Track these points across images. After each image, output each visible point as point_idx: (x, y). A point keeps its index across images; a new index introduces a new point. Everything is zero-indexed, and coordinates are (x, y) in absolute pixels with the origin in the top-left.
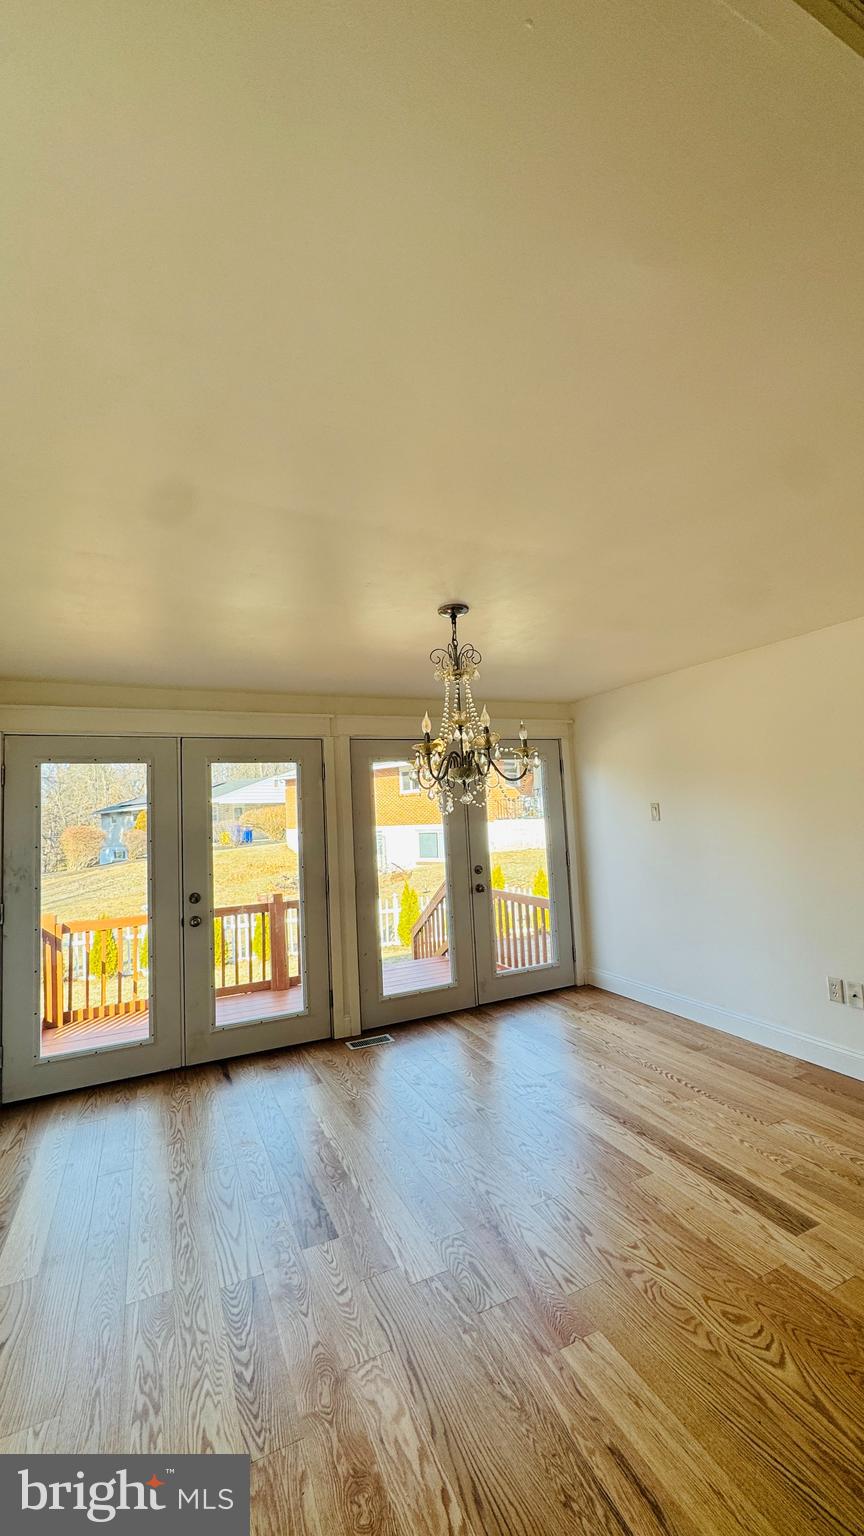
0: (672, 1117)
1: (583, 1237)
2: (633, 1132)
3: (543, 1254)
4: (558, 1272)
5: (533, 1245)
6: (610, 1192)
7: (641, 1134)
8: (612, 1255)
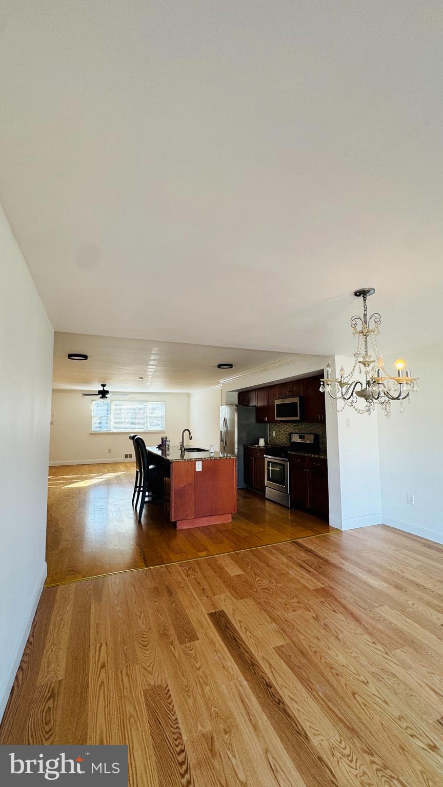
0: (235, 707)
1: (317, 616)
2: (276, 690)
3: (334, 611)
4: (327, 604)
5: (340, 615)
6: (302, 637)
7: (269, 686)
8: (304, 608)
